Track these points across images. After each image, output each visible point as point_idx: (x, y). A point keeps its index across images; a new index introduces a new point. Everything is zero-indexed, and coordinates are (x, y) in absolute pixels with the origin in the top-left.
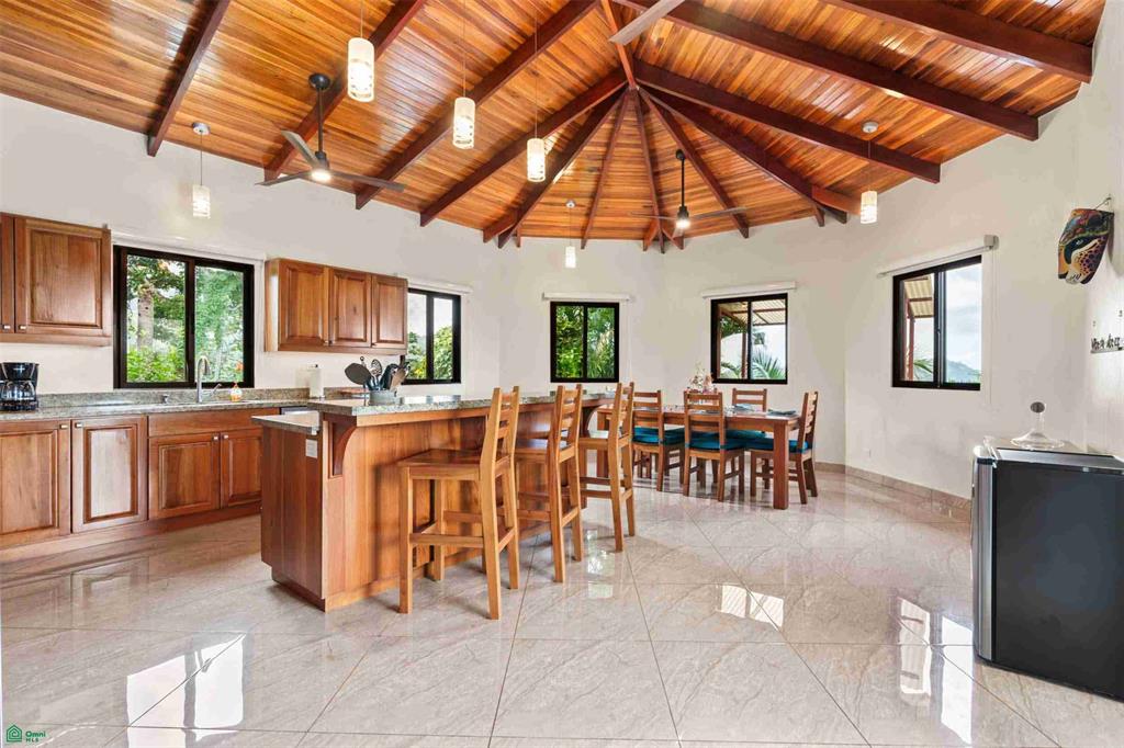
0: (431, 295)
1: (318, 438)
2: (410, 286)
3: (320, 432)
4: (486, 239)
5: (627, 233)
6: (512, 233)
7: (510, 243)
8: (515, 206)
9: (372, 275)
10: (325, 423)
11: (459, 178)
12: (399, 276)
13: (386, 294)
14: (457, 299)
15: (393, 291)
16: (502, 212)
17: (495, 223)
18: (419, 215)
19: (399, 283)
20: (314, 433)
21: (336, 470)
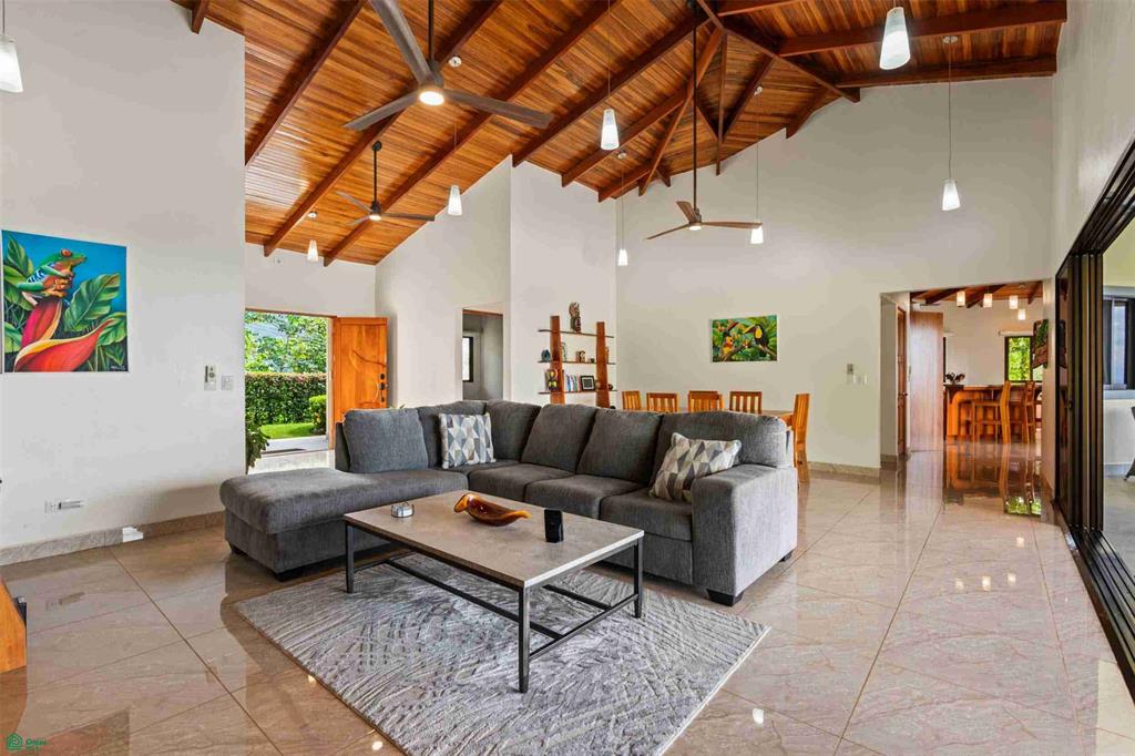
21: (951, 402)
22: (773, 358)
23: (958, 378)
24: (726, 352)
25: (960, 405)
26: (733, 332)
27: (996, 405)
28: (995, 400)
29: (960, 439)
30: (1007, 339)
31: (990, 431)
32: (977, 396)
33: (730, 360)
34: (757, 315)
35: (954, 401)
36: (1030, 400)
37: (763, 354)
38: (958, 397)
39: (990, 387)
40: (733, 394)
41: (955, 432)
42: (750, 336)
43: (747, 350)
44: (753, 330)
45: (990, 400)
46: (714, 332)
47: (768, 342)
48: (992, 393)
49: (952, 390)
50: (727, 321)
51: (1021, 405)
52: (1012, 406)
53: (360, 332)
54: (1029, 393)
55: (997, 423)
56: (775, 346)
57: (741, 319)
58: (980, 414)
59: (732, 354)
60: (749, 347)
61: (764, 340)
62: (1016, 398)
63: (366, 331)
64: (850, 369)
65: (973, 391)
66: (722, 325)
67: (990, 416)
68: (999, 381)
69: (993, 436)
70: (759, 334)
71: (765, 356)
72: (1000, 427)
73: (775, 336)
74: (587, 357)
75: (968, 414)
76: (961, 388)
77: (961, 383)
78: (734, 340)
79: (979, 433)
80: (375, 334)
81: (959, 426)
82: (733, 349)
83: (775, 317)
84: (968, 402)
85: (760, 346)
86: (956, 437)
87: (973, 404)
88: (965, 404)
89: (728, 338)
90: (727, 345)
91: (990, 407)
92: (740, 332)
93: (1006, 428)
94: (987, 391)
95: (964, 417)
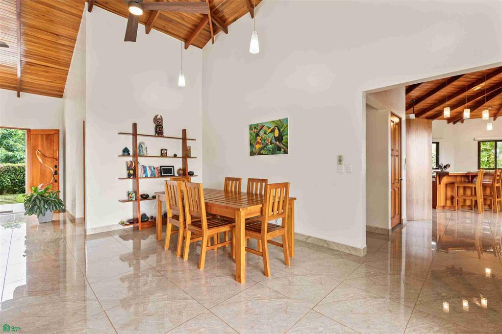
3: (436, 177)
4: (449, 123)
10: (438, 175)
14: (437, 143)
21: (440, 183)
22: (286, 152)
23: (445, 167)
24: (257, 148)
25: (446, 185)
26: (261, 133)
27: (473, 186)
28: (472, 182)
29: (446, 208)
30: (479, 143)
31: (468, 203)
32: (459, 179)
33: (260, 154)
34: (276, 119)
35: (442, 182)
36: (498, 183)
37: (279, 149)
38: (445, 180)
39: (469, 173)
40: (250, 180)
41: (443, 204)
42: (271, 135)
43: (270, 146)
44: (273, 131)
45: (469, 182)
46: (250, 134)
47: (282, 139)
48: (470, 178)
49: (441, 175)
50: (258, 125)
51: (491, 187)
52: (485, 186)
53: (42, 138)
54: (498, 178)
55: (474, 199)
56: (287, 142)
57: (266, 123)
58: (461, 191)
59: (261, 149)
60: (271, 144)
61: (280, 138)
62: (488, 181)
63: (46, 138)
64: (340, 160)
65: (456, 176)
66: (255, 128)
67: (468, 192)
68: (474, 169)
69: (470, 206)
70: (277, 134)
71: (280, 151)
72: (476, 201)
73: (287, 134)
74: (170, 153)
75: (452, 191)
76: (447, 174)
77: (447, 170)
78: (262, 139)
79: (461, 204)
80: (51, 140)
81: (446, 199)
82: (261, 146)
83: (287, 120)
84: (453, 183)
85: (278, 143)
86: (444, 207)
87: (456, 185)
88: (450, 185)
89: (258, 137)
90: (258, 143)
91: (468, 187)
92: (265, 133)
93: (480, 201)
94: (466, 176)
95: (449, 194)
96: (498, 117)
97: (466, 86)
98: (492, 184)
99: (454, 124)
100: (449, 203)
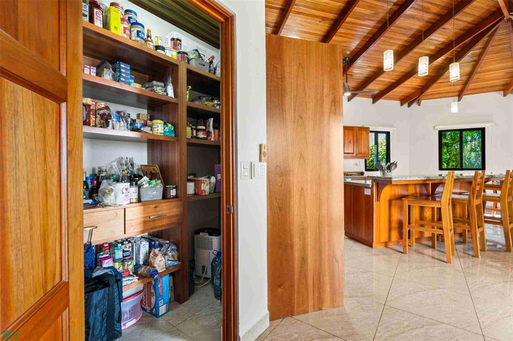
0: (377, 133)
1: (372, 188)
2: (370, 130)
3: (372, 186)
4: (402, 105)
5: (491, 89)
6: (417, 99)
7: (415, 105)
8: (419, 87)
9: (356, 127)
10: (374, 183)
11: (393, 81)
12: (365, 126)
13: (361, 134)
14: (388, 134)
15: (364, 132)
16: (413, 91)
17: (407, 96)
18: (372, 99)
19: (367, 129)
20: (370, 186)
21: (378, 200)
23: (389, 168)
25: (390, 201)
29: (390, 245)
30: (440, 134)
32: (411, 191)
35: (382, 196)
38: (387, 192)
39: (427, 179)
41: (384, 238)
48: (430, 187)
49: (379, 184)
52: (454, 203)
65: (406, 186)
75: (400, 213)
76: (391, 182)
77: (391, 174)
79: (415, 236)
81: (390, 228)
84: (401, 198)
86: (386, 244)
88: (397, 200)
91: (428, 207)
93: (449, 236)
94: (424, 184)
95: (396, 216)
96: (464, 97)
97: (421, 31)
98: (469, 201)
99: (409, 106)
100: (395, 234)
